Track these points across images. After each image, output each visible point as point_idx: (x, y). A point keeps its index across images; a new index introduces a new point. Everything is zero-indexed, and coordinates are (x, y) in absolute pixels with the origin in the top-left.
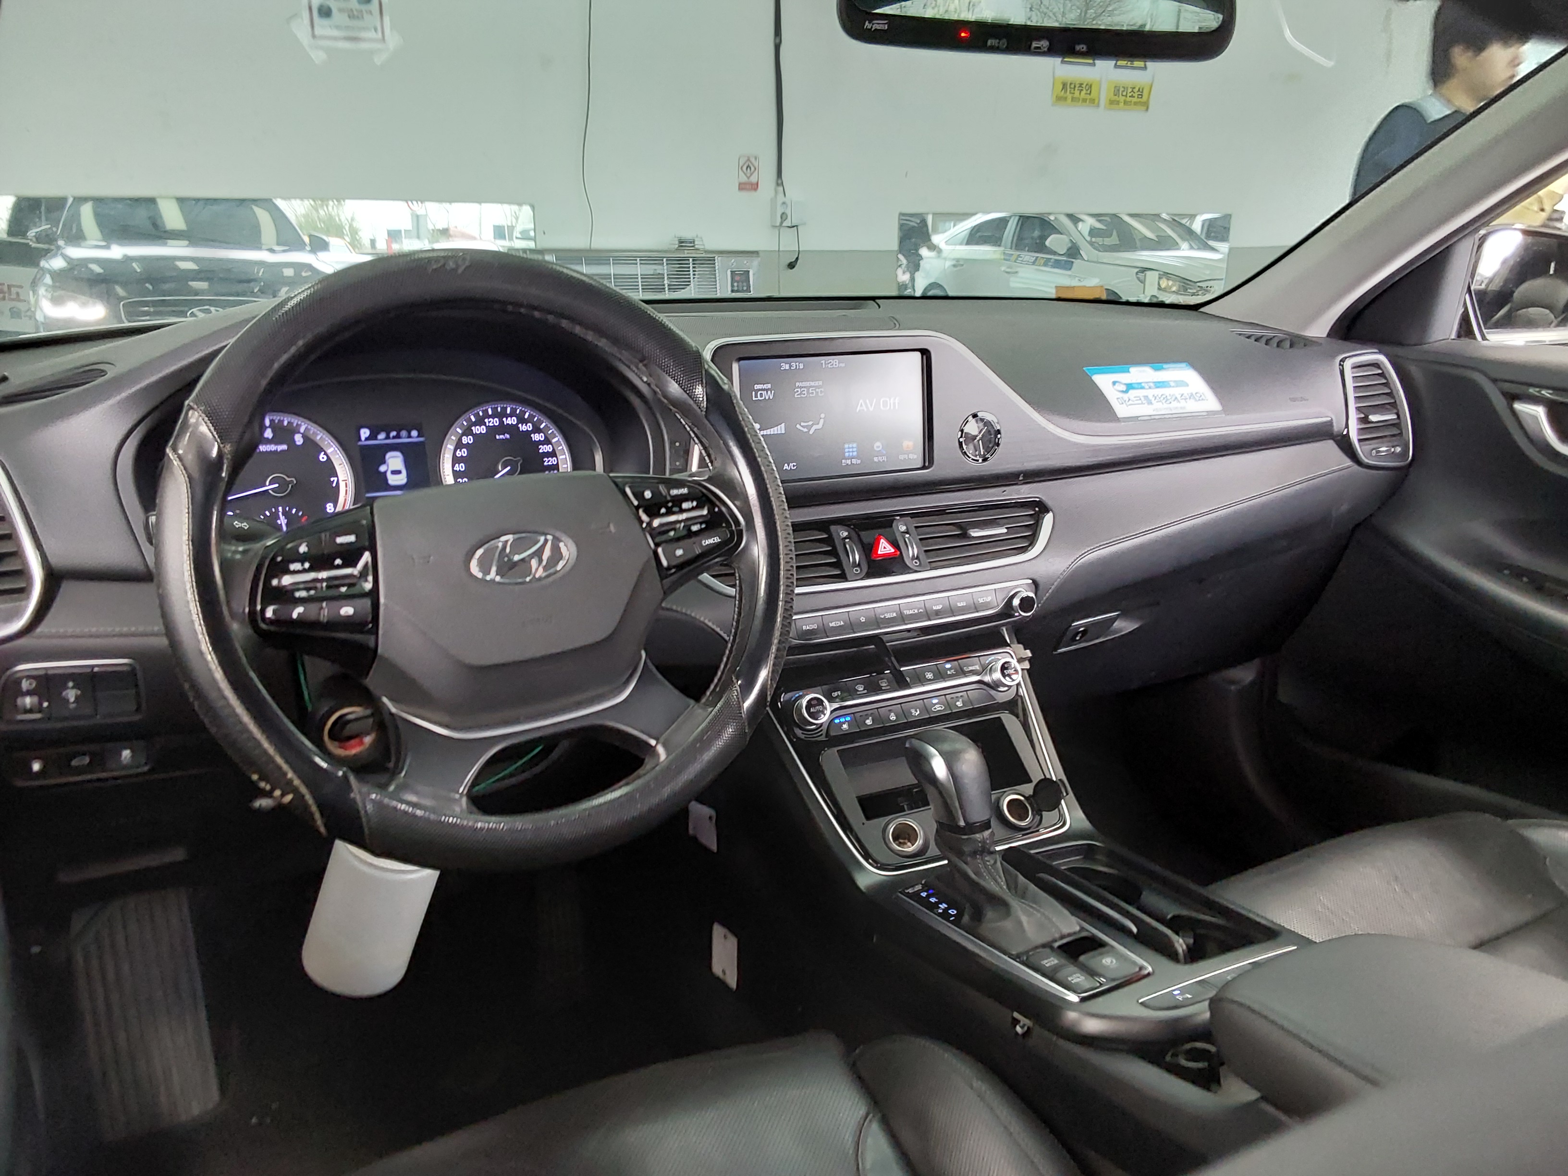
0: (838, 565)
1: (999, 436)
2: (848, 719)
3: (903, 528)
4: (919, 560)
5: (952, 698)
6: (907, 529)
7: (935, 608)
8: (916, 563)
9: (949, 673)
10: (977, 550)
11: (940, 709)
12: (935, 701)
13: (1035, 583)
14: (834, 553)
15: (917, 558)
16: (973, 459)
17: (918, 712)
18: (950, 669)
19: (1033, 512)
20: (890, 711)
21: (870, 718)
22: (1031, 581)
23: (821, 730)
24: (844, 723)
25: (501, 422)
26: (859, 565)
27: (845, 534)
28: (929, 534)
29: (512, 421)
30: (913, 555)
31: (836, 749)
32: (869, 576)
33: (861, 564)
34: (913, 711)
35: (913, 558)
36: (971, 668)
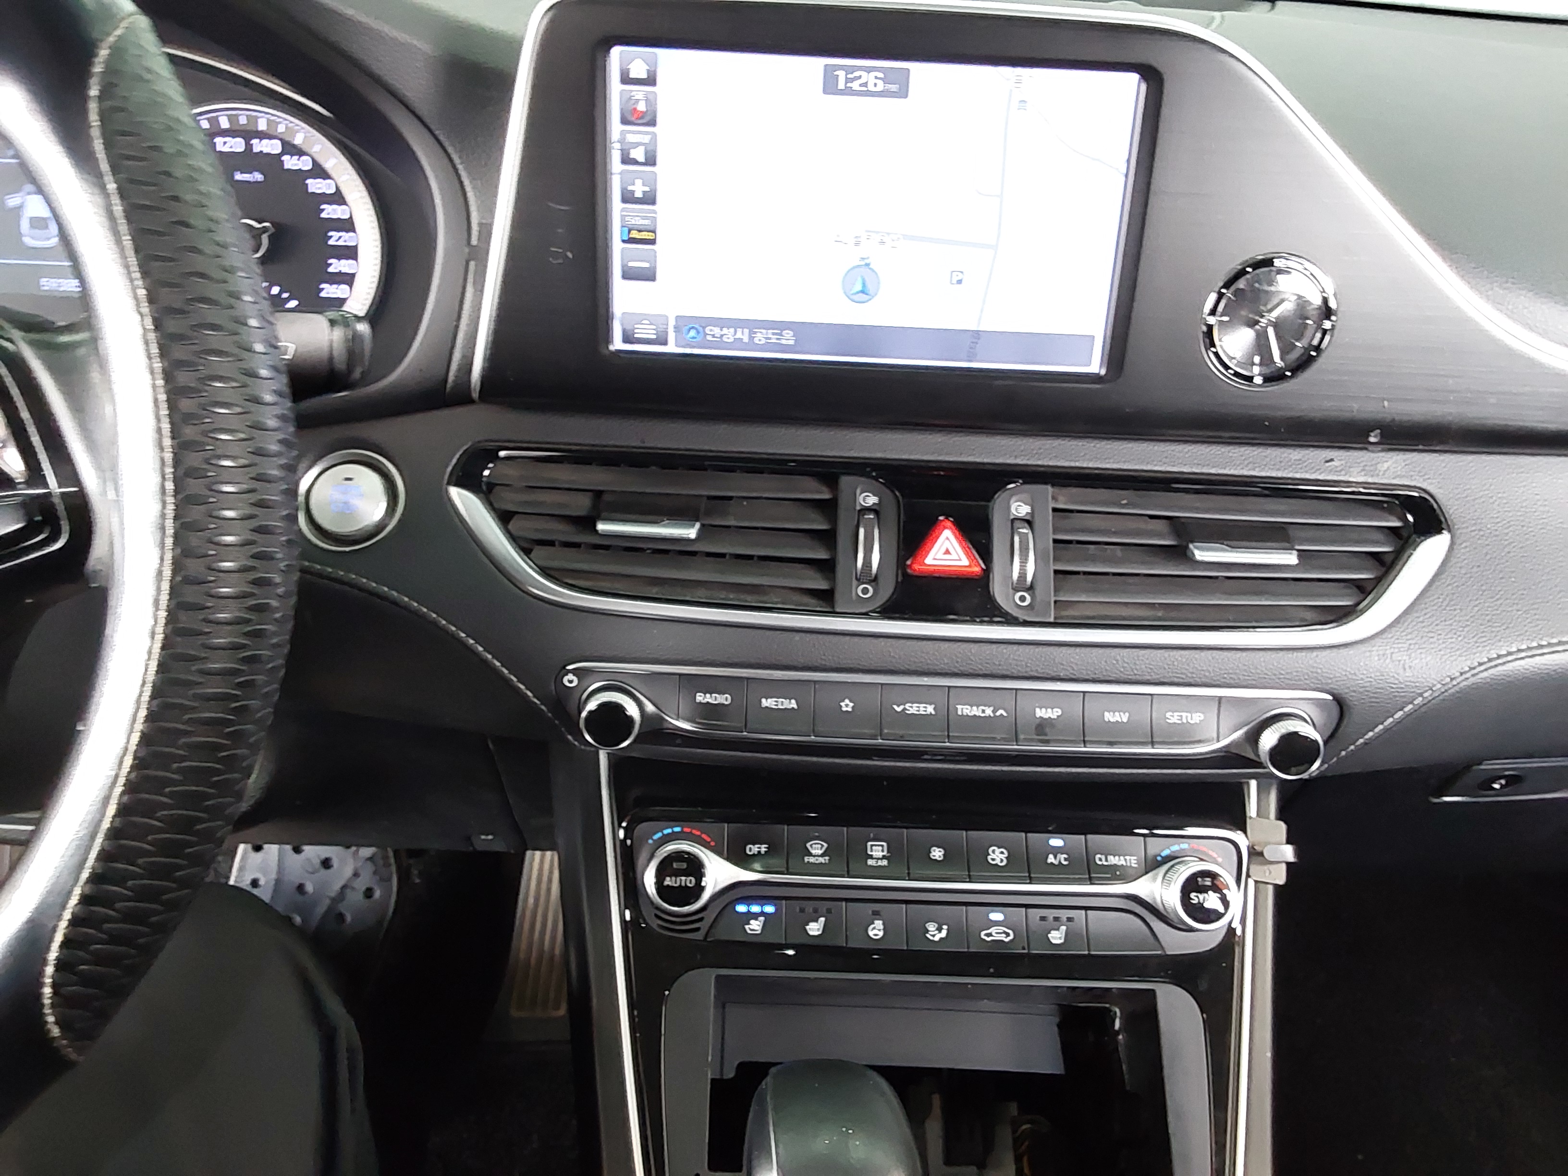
0: (827, 567)
1: (1327, 325)
2: (770, 909)
3: (1020, 509)
4: (1033, 597)
5: (1043, 919)
6: (1032, 514)
7: (1040, 713)
8: (1023, 599)
9: (1051, 859)
10: (1201, 593)
11: (1002, 937)
12: (996, 916)
13: (1340, 703)
14: (828, 538)
15: (1031, 589)
16: (1236, 374)
17: (944, 934)
18: (1056, 851)
19: (1397, 524)
20: (876, 914)
21: (822, 919)
22: (1331, 698)
23: (701, 919)
24: (755, 916)
25: (249, 147)
26: (874, 581)
27: (872, 500)
28: (1091, 531)
29: (272, 147)
30: (1023, 575)
31: (713, 973)
32: (889, 611)
33: (881, 580)
34: (932, 927)
35: (1020, 585)
36: (1113, 860)
